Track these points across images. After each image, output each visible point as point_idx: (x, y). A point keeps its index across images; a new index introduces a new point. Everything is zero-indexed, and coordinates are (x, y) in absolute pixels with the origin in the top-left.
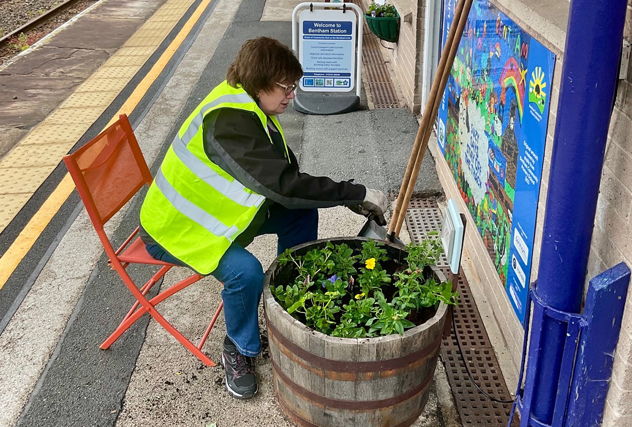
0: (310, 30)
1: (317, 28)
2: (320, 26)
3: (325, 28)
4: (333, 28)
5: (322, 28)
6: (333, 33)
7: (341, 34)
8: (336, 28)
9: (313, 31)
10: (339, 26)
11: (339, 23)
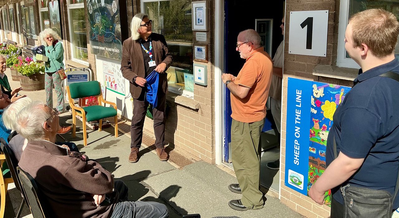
0: (70, 78)
1: (73, 77)
2: (74, 76)
3: (77, 77)
4: (80, 77)
5: (75, 77)
6: (80, 79)
7: (83, 79)
8: (81, 77)
9: (72, 78)
10: (82, 76)
11: (82, 75)
